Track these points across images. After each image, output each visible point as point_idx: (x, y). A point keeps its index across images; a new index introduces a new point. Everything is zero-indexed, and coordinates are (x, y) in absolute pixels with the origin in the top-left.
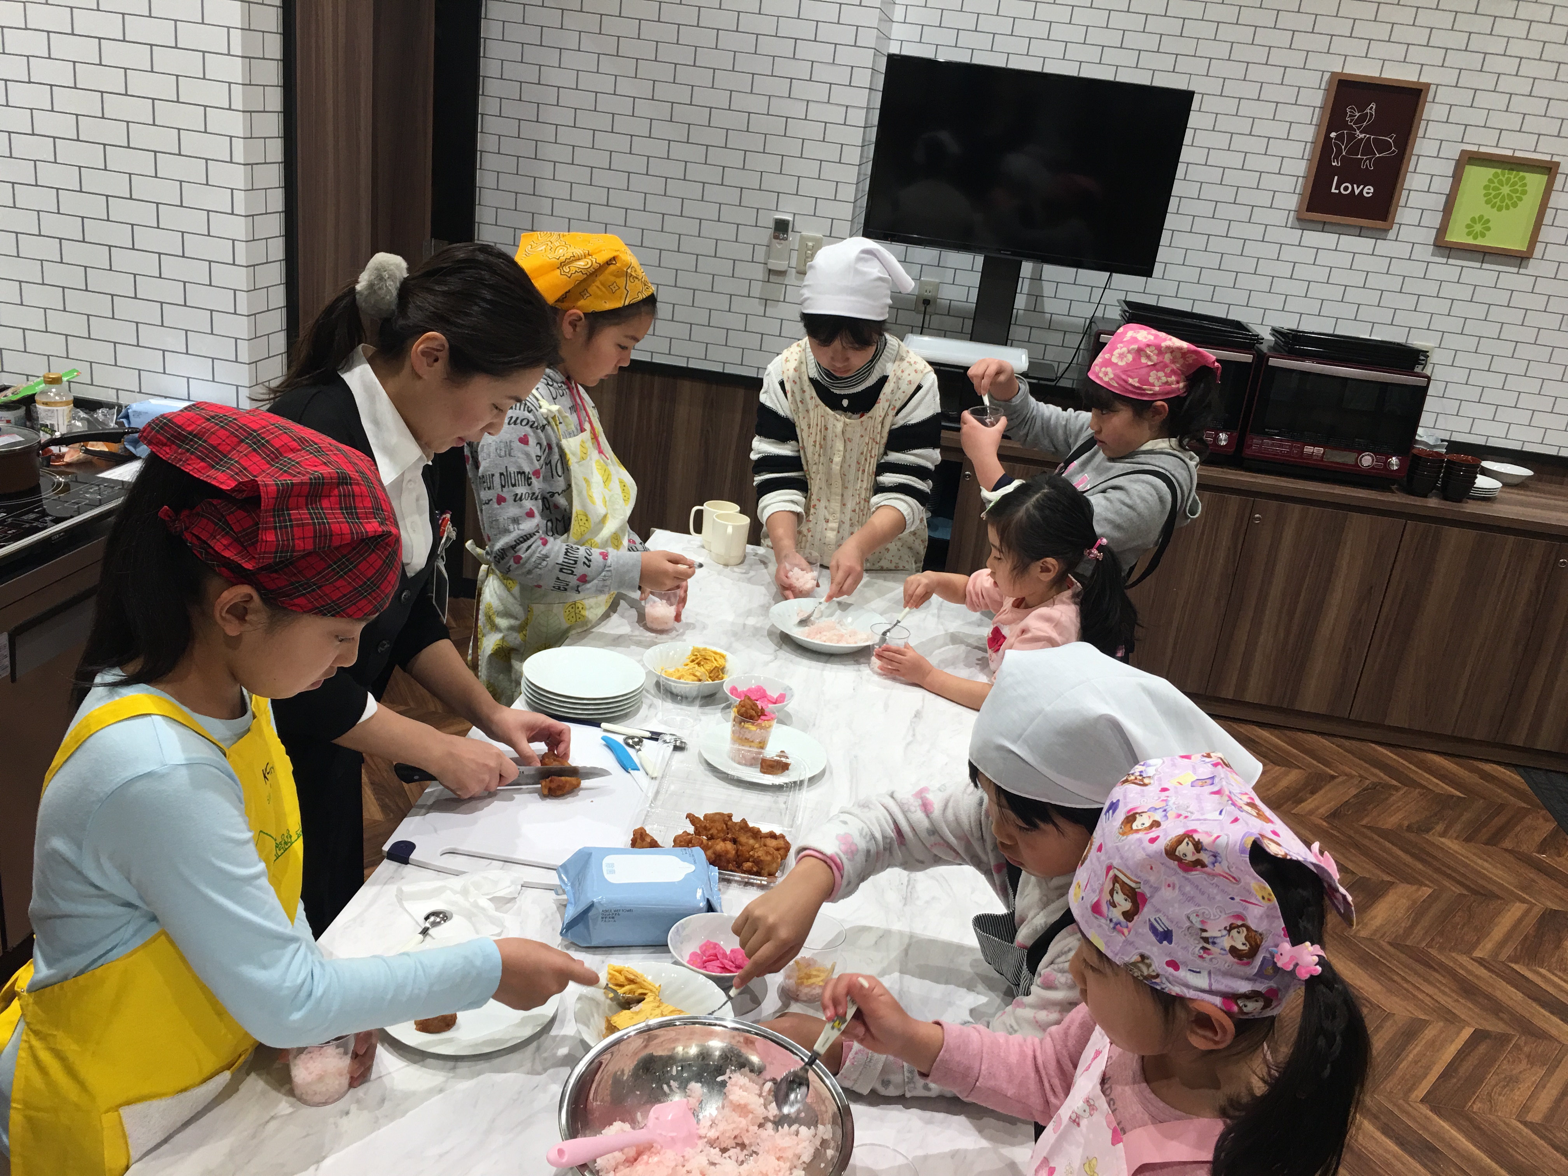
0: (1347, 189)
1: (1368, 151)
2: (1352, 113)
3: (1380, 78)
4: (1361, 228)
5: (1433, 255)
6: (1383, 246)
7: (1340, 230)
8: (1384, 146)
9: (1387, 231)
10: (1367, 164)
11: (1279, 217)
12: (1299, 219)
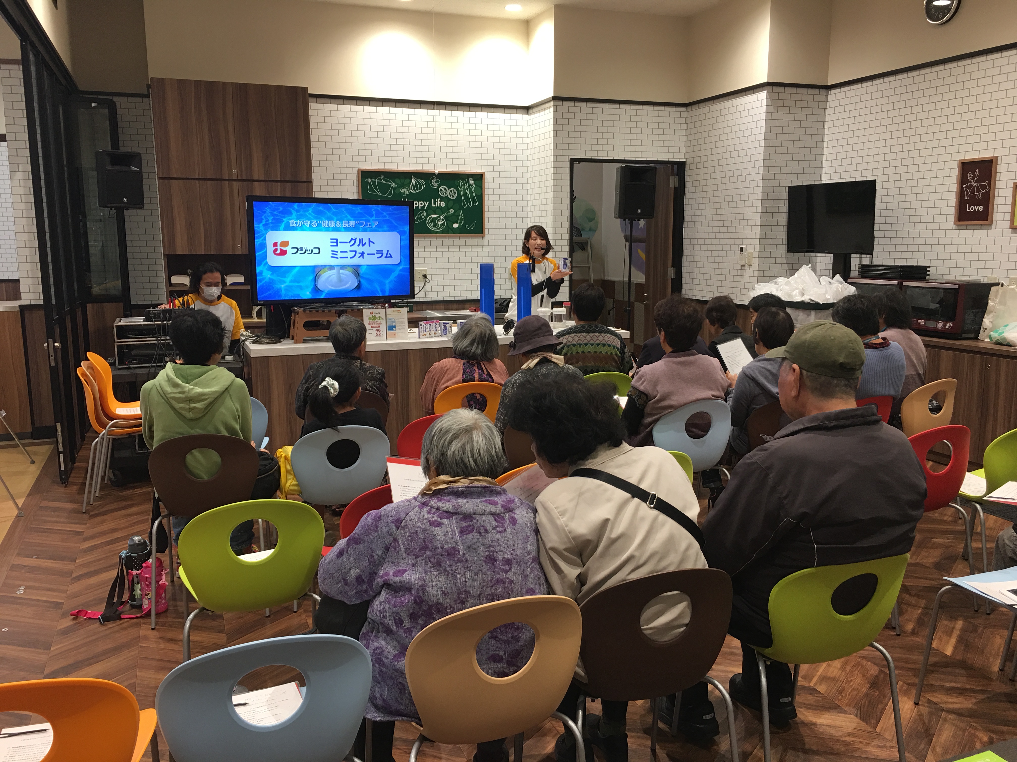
0: (973, 208)
1: (978, 191)
2: (970, 175)
3: (979, 158)
4: (981, 225)
5: (1012, 233)
6: (991, 232)
7: (974, 228)
8: (984, 187)
9: (991, 224)
10: (979, 197)
11: (951, 225)
12: (958, 225)
